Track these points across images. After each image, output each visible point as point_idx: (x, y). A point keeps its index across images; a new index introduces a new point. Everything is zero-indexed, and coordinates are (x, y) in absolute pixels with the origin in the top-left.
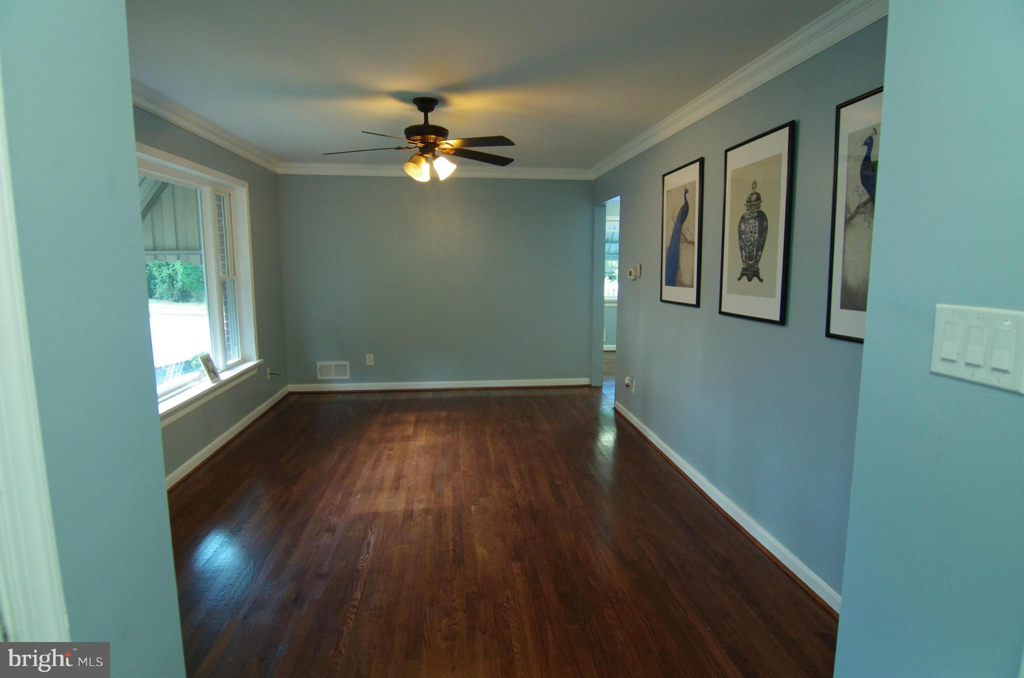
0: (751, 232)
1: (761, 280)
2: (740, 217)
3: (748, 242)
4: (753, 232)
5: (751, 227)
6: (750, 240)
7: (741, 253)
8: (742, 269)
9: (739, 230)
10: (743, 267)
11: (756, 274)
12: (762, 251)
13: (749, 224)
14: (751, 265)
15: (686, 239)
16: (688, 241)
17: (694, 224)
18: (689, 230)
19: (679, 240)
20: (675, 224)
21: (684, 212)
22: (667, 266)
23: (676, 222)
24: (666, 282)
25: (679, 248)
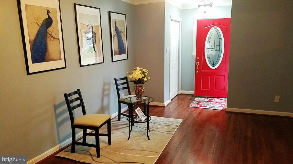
1: (96, 52)
11: (94, 50)
12: (95, 43)
15: (53, 37)
16: (54, 37)
17: (58, 30)
18: (54, 32)
19: (46, 36)
20: (40, 27)
21: (49, 22)
22: (33, 51)
23: (41, 26)
24: (34, 61)
25: (46, 41)
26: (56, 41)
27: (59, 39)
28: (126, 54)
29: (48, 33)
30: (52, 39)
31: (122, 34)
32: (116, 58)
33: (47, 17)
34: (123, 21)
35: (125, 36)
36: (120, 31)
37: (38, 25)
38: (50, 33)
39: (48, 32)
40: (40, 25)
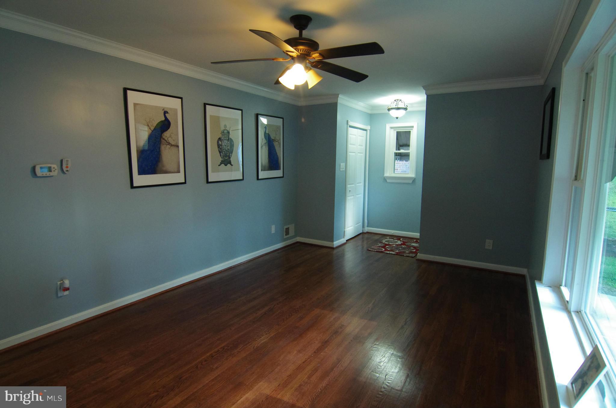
0: (226, 146)
1: (232, 165)
2: (218, 138)
3: (224, 150)
4: (227, 145)
5: (225, 143)
6: (225, 149)
7: (220, 154)
8: (221, 161)
9: (217, 144)
10: (221, 160)
11: (230, 163)
12: (232, 154)
13: (224, 142)
14: (226, 159)
15: (169, 143)
16: (171, 144)
17: (177, 135)
18: (172, 138)
19: (160, 142)
20: (152, 131)
21: (165, 125)
22: (140, 160)
23: (154, 130)
24: (141, 173)
25: (159, 148)
26: (174, 149)
27: (178, 146)
28: (280, 169)
29: (164, 139)
30: (168, 146)
31: (276, 144)
32: (263, 174)
33: (163, 119)
34: (278, 127)
35: (280, 146)
36: (273, 140)
37: (150, 129)
38: (166, 139)
39: (164, 137)
40: (152, 128)
